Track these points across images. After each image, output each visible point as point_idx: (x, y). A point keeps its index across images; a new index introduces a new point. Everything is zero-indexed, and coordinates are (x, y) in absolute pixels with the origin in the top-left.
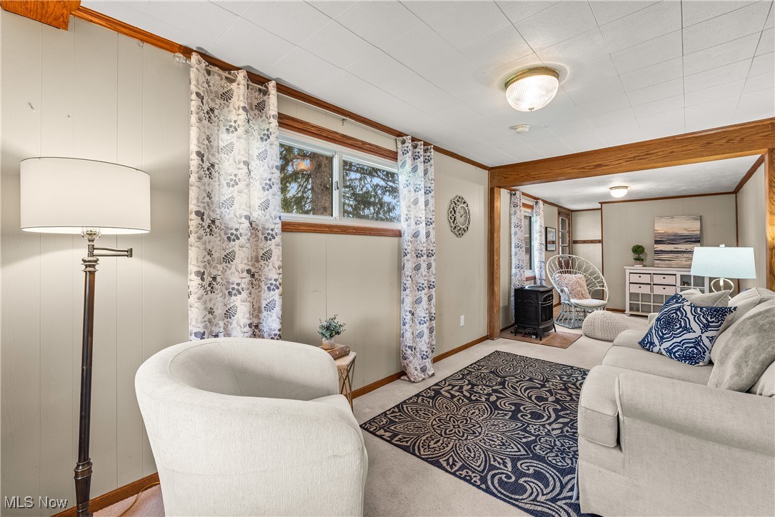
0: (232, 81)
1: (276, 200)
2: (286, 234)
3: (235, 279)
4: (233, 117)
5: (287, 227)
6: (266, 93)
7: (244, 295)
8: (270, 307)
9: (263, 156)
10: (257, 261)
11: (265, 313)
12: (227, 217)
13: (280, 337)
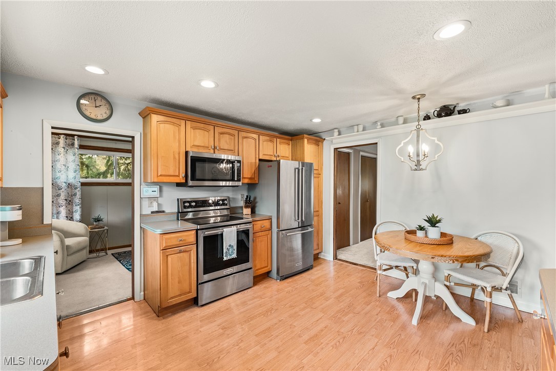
0: (59, 138)
1: (78, 176)
2: (83, 187)
3: (61, 202)
4: (60, 150)
5: (83, 184)
6: (74, 140)
7: (64, 207)
8: (76, 211)
9: (74, 161)
10: (72, 196)
11: (74, 213)
12: (58, 182)
13: (80, 222)
